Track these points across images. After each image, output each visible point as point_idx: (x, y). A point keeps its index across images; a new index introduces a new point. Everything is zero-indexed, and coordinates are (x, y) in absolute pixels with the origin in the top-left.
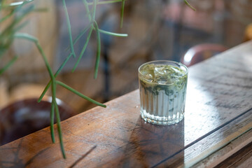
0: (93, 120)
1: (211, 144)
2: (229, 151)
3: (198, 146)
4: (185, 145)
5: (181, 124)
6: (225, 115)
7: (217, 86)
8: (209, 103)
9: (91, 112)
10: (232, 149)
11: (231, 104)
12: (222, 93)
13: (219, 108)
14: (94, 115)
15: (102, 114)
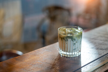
0: (35, 55)
1: (95, 65)
2: (104, 68)
3: (88, 66)
4: (82, 66)
5: (79, 57)
6: (101, 53)
7: (96, 41)
8: (93, 48)
9: (35, 52)
10: (106, 67)
11: (104, 48)
12: (99, 44)
13: (98, 50)
14: (36, 53)
15: (40, 53)
